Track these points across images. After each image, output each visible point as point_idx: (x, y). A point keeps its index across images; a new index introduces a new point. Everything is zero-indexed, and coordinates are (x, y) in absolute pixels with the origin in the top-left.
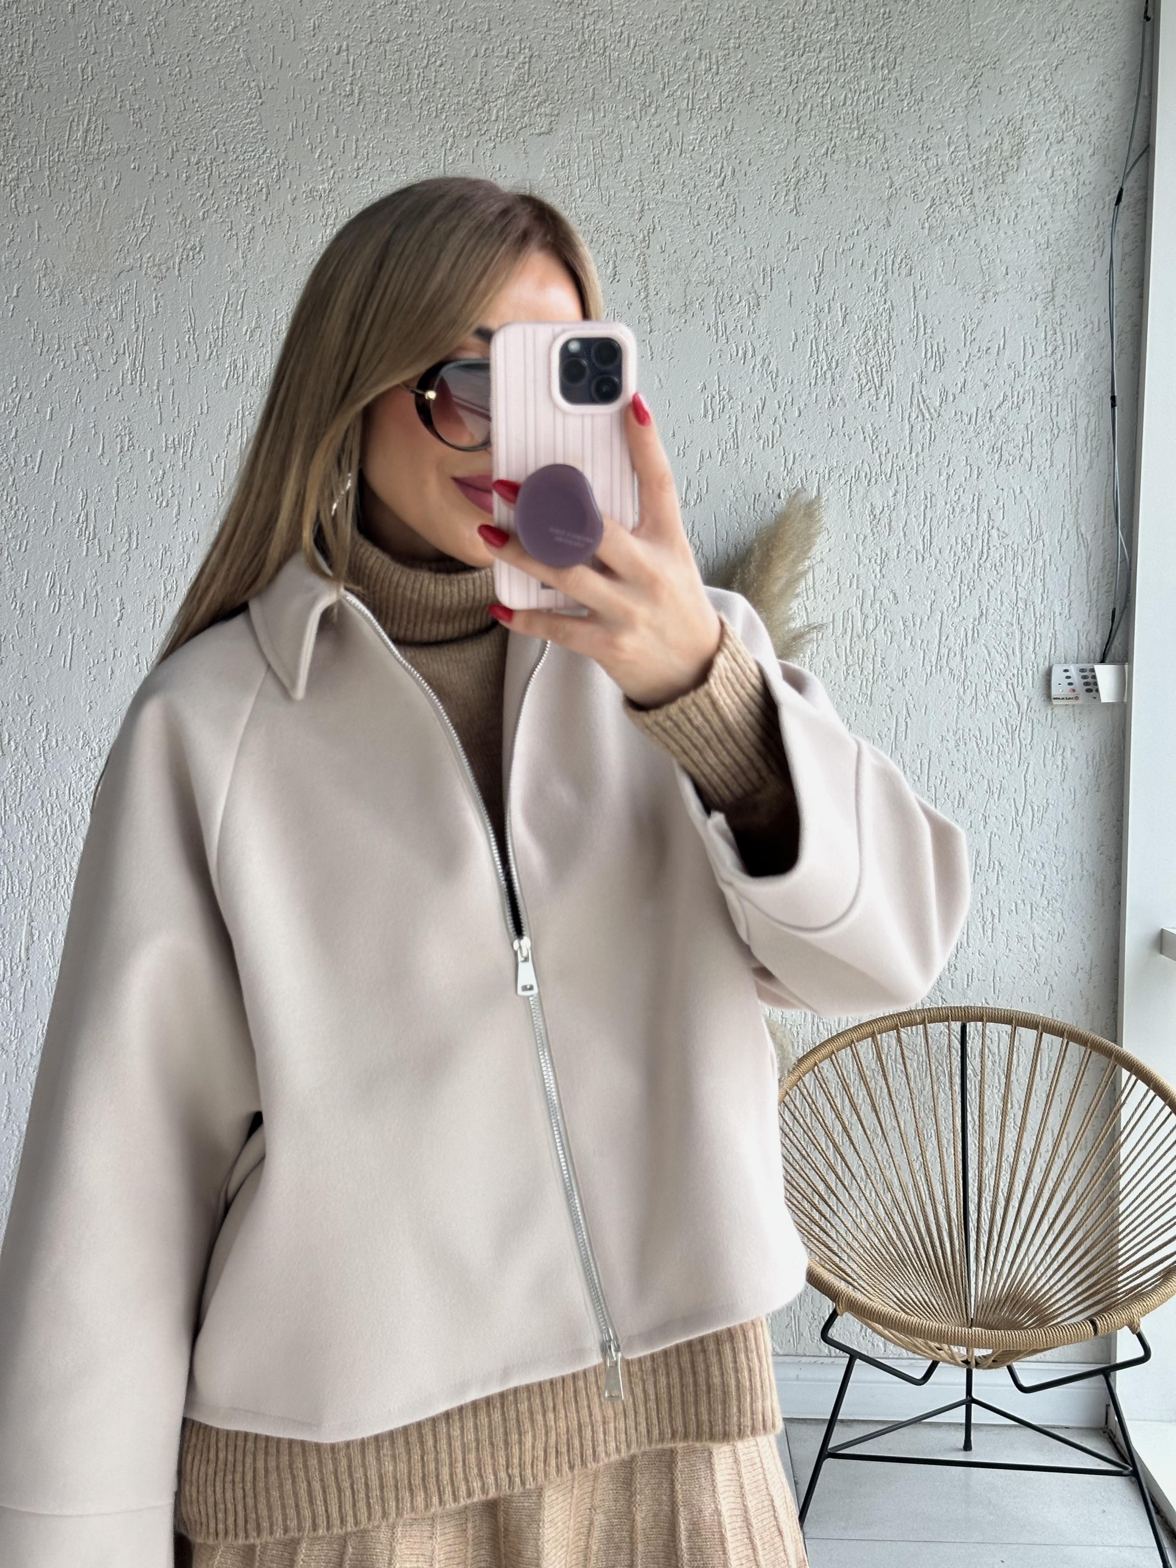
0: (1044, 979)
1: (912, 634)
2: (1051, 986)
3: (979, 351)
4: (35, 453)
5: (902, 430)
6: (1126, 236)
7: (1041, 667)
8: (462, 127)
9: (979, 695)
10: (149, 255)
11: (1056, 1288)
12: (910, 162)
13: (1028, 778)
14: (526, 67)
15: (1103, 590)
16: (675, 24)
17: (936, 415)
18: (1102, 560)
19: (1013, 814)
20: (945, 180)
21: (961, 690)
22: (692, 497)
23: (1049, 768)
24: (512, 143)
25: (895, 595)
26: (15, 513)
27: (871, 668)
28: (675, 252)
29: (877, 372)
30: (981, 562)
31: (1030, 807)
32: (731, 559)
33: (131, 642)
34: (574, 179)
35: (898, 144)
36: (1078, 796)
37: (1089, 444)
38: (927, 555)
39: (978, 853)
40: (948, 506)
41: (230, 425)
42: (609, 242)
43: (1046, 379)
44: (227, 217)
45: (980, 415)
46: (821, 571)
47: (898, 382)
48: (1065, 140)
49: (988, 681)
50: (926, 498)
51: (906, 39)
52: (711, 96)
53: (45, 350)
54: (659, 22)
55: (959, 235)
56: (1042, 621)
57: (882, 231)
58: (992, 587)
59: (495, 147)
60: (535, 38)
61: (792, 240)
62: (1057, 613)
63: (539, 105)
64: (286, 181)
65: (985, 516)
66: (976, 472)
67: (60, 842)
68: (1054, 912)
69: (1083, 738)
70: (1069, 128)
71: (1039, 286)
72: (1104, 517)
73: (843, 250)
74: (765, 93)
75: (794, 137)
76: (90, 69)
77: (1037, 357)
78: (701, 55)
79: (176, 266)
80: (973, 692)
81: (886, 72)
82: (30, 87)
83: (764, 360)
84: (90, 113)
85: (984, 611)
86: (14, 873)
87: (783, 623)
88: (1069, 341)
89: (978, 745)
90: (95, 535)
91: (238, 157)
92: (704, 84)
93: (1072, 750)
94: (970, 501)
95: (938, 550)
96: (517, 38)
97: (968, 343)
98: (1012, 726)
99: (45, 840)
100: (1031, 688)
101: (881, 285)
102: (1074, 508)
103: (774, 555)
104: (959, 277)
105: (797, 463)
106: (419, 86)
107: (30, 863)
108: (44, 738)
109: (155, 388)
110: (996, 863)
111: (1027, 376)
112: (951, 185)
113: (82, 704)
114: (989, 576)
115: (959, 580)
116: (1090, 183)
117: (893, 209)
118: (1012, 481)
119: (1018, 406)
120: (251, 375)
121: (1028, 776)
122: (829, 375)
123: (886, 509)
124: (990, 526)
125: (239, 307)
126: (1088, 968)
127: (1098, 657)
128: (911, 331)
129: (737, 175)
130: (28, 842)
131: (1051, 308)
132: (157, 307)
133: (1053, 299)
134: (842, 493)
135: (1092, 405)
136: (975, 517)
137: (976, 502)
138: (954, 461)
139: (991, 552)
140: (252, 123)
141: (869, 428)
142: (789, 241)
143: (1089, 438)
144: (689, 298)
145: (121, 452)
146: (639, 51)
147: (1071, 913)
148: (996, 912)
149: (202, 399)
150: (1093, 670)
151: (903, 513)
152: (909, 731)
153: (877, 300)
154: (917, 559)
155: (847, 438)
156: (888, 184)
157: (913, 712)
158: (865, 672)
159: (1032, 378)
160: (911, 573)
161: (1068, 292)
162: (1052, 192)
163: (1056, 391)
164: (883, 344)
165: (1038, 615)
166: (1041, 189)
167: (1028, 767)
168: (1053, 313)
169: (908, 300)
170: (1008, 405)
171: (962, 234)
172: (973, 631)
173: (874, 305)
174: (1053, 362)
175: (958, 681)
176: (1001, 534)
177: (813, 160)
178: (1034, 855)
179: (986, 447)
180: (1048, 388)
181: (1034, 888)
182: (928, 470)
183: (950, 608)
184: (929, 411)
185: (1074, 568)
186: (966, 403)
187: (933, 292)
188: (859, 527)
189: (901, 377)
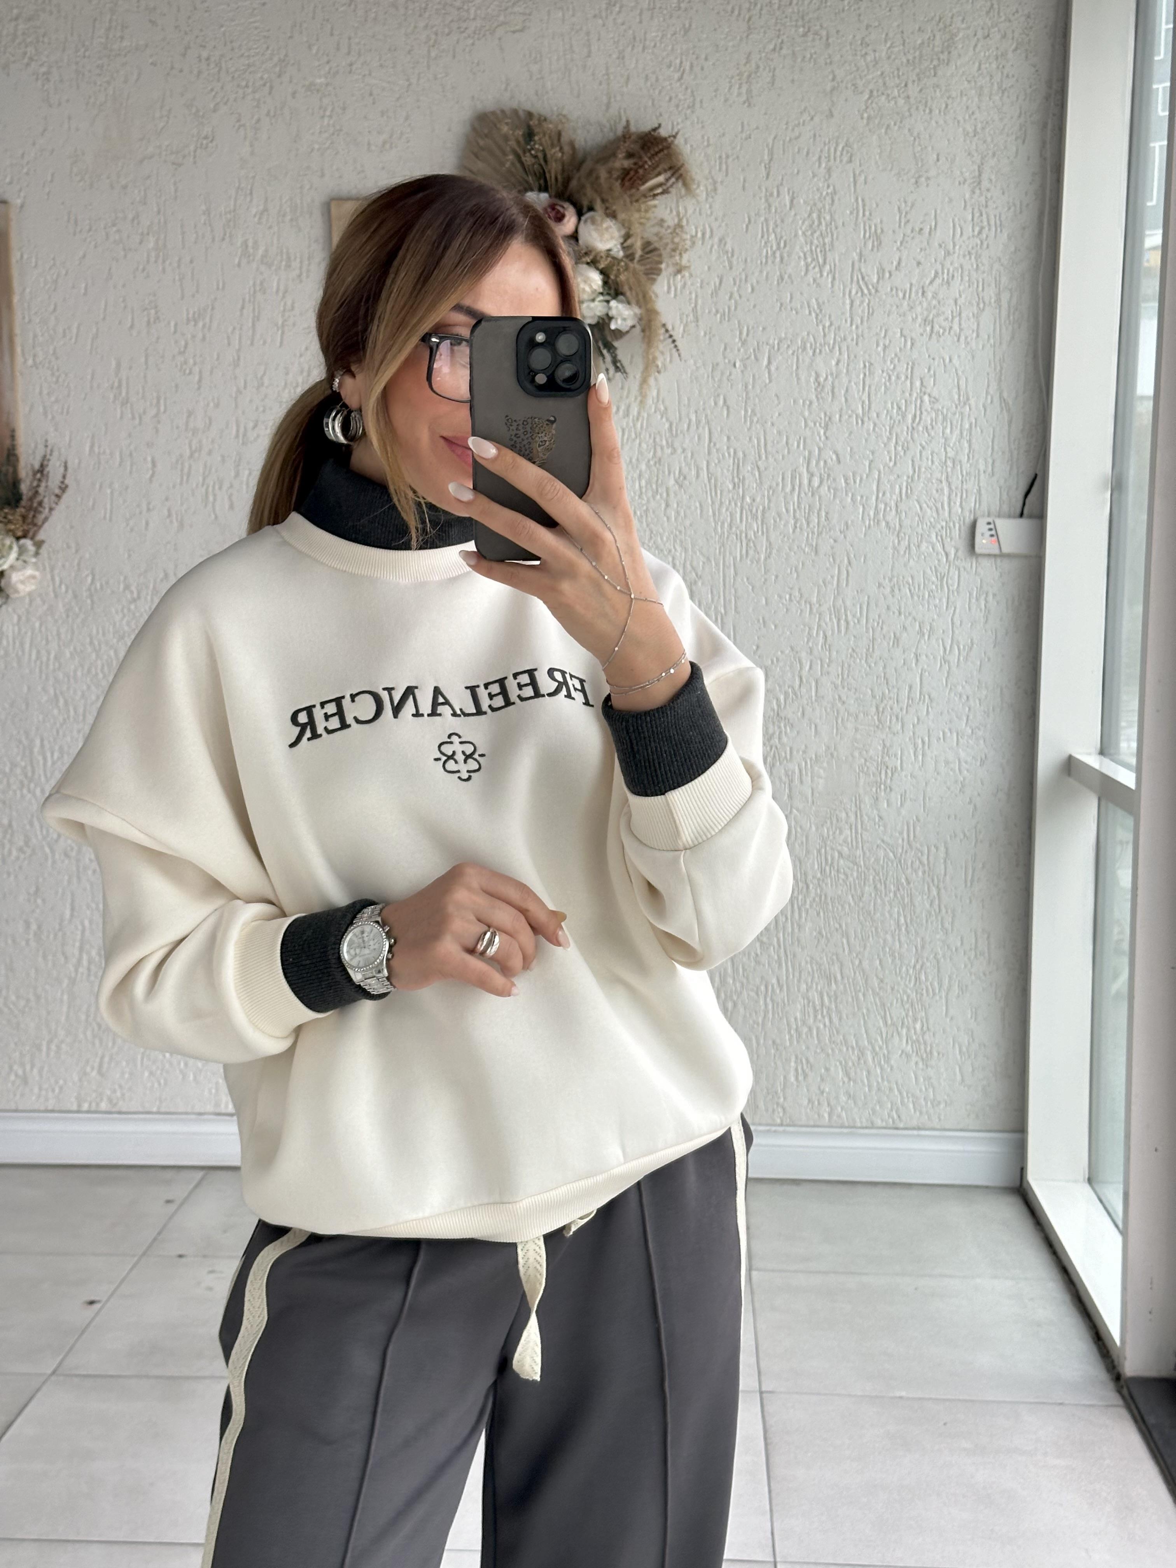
0: (968, 800)
1: (853, 491)
2: (975, 805)
3: (912, 231)
4: (72, 325)
5: (844, 303)
7: (967, 520)
8: (443, 26)
9: (912, 545)
10: (167, 143)
12: (850, 57)
13: (955, 620)
15: (1023, 449)
17: (873, 291)
18: (1021, 423)
19: (942, 652)
20: (882, 74)
21: (896, 541)
23: (973, 611)
24: (489, 40)
25: (837, 454)
26: (57, 379)
27: (816, 521)
29: (821, 251)
30: (914, 425)
31: (956, 647)
33: (162, 496)
34: (547, 75)
35: (840, 41)
36: (999, 636)
37: (1011, 318)
38: (866, 419)
39: (910, 687)
40: (885, 374)
41: (243, 300)
43: (973, 257)
44: (236, 109)
45: (914, 290)
46: (771, 433)
47: (840, 260)
48: (991, 36)
49: (920, 533)
50: (865, 366)
53: (78, 230)
55: (895, 124)
56: (968, 478)
57: (825, 121)
58: (923, 448)
59: (475, 46)
61: (745, 130)
62: (982, 472)
64: (287, 76)
65: (918, 384)
66: (909, 343)
68: (978, 739)
69: (1003, 584)
70: (994, 25)
71: (967, 171)
73: (790, 140)
75: (745, 35)
77: (965, 237)
79: (192, 154)
80: (907, 543)
83: (720, 240)
84: (111, 12)
85: (917, 470)
88: (994, 223)
89: (910, 591)
90: (128, 399)
91: (243, 54)
93: (994, 595)
94: (904, 370)
95: (875, 415)
97: (902, 224)
98: (940, 574)
100: (957, 539)
101: (825, 171)
102: (998, 376)
104: (894, 163)
105: (751, 335)
109: (176, 266)
110: (927, 697)
111: (956, 255)
112: (887, 79)
113: (122, 552)
114: (921, 438)
115: (894, 441)
116: (1013, 76)
117: (835, 100)
118: (942, 351)
119: (948, 283)
120: (260, 255)
122: (778, 255)
123: (829, 377)
124: (923, 392)
125: (248, 192)
126: (1006, 789)
127: (1019, 511)
128: (851, 213)
129: (695, 69)
132: (176, 192)
133: (979, 183)
134: (790, 363)
135: (1015, 282)
136: (909, 384)
137: (909, 370)
138: (890, 333)
139: (923, 416)
140: (255, 22)
141: (814, 304)
142: (742, 131)
145: (148, 324)
147: (992, 740)
149: (218, 275)
151: (845, 380)
152: (850, 579)
153: (821, 185)
154: (857, 423)
155: (794, 312)
156: (831, 77)
157: (853, 561)
158: (811, 526)
159: (961, 257)
160: (852, 436)
161: (993, 177)
162: (979, 84)
163: (982, 268)
164: (827, 226)
165: (964, 473)
166: (969, 82)
167: (955, 611)
168: (979, 197)
169: (849, 185)
170: (938, 281)
171: (898, 123)
172: (907, 488)
173: (818, 190)
174: (979, 242)
175: (893, 533)
176: (932, 399)
177: (763, 55)
178: (960, 688)
179: (919, 320)
180: (975, 266)
181: (959, 718)
182: (866, 341)
183: (886, 467)
184: (868, 288)
185: (997, 430)
186: (901, 281)
187: (871, 177)
188: (805, 393)
189: (843, 257)
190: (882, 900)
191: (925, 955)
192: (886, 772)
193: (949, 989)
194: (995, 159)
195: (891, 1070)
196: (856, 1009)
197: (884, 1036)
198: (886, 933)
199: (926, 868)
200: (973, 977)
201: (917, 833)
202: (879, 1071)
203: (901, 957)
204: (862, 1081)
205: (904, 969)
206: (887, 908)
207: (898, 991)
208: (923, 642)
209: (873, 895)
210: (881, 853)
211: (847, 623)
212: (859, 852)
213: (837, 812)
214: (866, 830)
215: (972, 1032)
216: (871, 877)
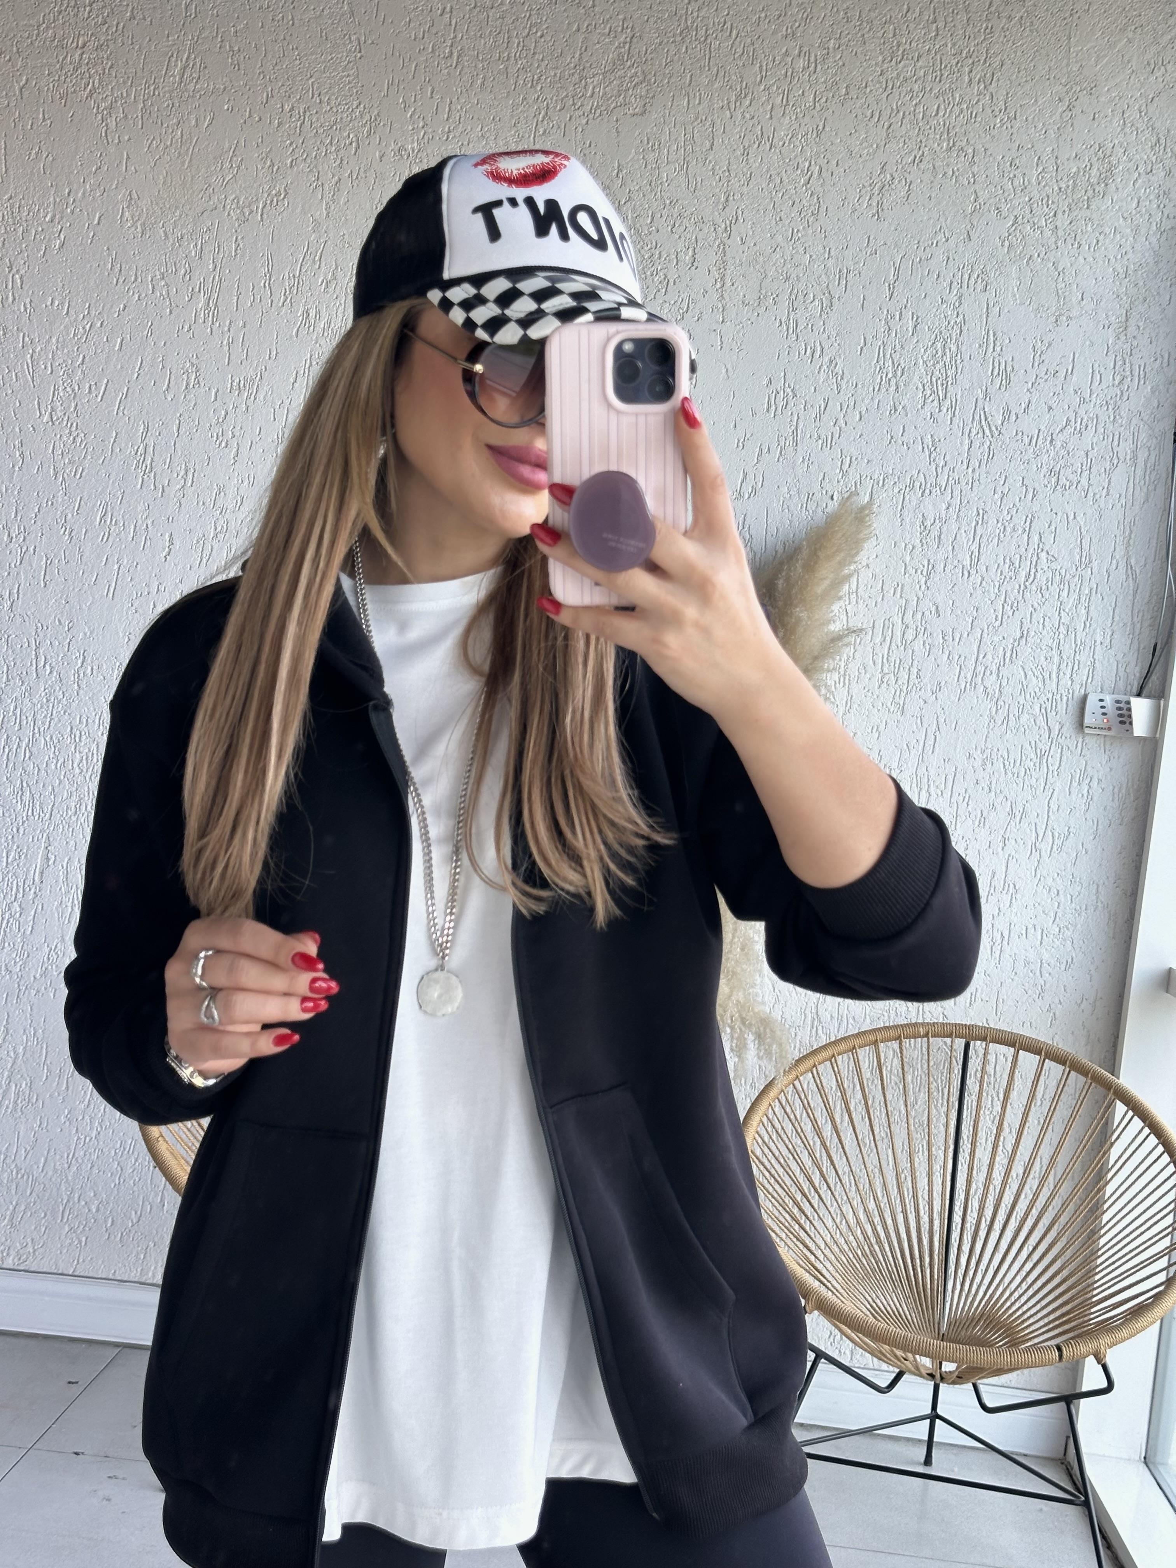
0: (1048, 1006)
1: (951, 649)
2: (1054, 1014)
3: (1046, 374)
4: (100, 381)
5: (962, 443)
7: (1077, 694)
8: (556, 101)
9: (1011, 716)
10: (234, 196)
11: (1028, 1314)
12: (997, 178)
13: (1052, 805)
14: (627, 47)
15: (1146, 624)
16: (778, 18)
17: (997, 433)
18: (1148, 594)
19: (1033, 839)
20: (1030, 200)
21: (994, 709)
22: (747, 489)
23: (1074, 796)
24: (606, 120)
25: (937, 607)
26: (74, 439)
27: (907, 678)
28: (755, 244)
29: (943, 385)
30: (1027, 583)
31: (1050, 834)
32: (779, 555)
33: (176, 578)
34: (662, 162)
35: (987, 160)
36: (1100, 827)
37: (1147, 477)
38: (973, 572)
39: (994, 874)
40: (1000, 525)
42: (690, 229)
43: (1110, 409)
44: (316, 167)
45: (1041, 437)
46: (865, 575)
47: (962, 397)
48: (1154, 172)
49: (1021, 703)
50: (979, 514)
51: (1005, 56)
52: (806, 94)
53: (121, 281)
54: (763, 15)
55: (1039, 255)
56: (1082, 648)
57: (961, 244)
58: (1035, 609)
59: (587, 123)
60: (639, 18)
61: (871, 245)
62: (1098, 642)
63: (635, 86)
64: (375, 138)
65: (1036, 539)
66: (1031, 494)
67: (85, 770)
68: (1065, 940)
69: (1111, 769)
70: (1159, 160)
71: (1113, 315)
72: (1156, 551)
73: (920, 260)
74: (860, 96)
75: (883, 143)
76: (194, 6)
77: (1104, 385)
78: (800, 52)
79: (259, 210)
80: (1005, 712)
81: (983, 86)
82: (133, 17)
83: (831, 361)
84: (189, 50)
85: (1025, 633)
86: (37, 796)
87: (823, 624)
88: (1137, 374)
89: (1004, 766)
90: (151, 467)
91: (331, 108)
92: (800, 81)
93: (1099, 781)
94: (1023, 522)
95: (984, 568)
96: (621, 17)
97: (1036, 364)
98: (1041, 750)
99: (70, 767)
100: (1064, 715)
101: (955, 298)
102: (1125, 542)
103: (821, 554)
104: (1034, 298)
105: (853, 466)
106: (518, 54)
107: (53, 790)
108: (80, 665)
109: (226, 329)
110: (1012, 886)
111: (1093, 402)
112: (1035, 205)
113: (121, 634)
114: (1033, 598)
115: (1003, 599)
117: (975, 224)
118: (1066, 506)
119: (1080, 433)
120: (322, 326)
121: (1052, 802)
122: (893, 382)
123: (937, 521)
124: (1040, 548)
125: (317, 258)
126: (1091, 1000)
127: (1135, 690)
128: (980, 345)
129: (824, 174)
130: (53, 767)
131: (1123, 338)
132: (236, 250)
133: (1126, 329)
134: (894, 501)
135: (1154, 440)
136: (1026, 538)
137: (1028, 523)
138: (1010, 481)
139: (1038, 575)
140: (348, 76)
141: (928, 440)
142: (868, 245)
143: (1148, 472)
144: (763, 292)
145: (186, 388)
146: (740, 42)
147: (1081, 942)
148: (1006, 934)
149: (272, 344)
150: (1128, 703)
151: (954, 527)
152: (937, 745)
153: (949, 313)
154: (963, 575)
155: (905, 447)
156: (973, 198)
157: (942, 725)
158: (900, 682)
159: (1097, 406)
160: (956, 587)
161: (1141, 324)
162: (1135, 223)
163: (1120, 421)
164: (951, 358)
165: (1079, 643)
166: (1125, 219)
167: (1052, 794)
168: (1124, 343)
169: (981, 316)
170: (1070, 430)
171: (1041, 256)
172: (1012, 651)
173: (946, 317)
174: (1119, 393)
175: (991, 700)
176: (1050, 558)
177: (900, 167)
178: (1050, 881)
179: (1045, 470)
180: (1112, 418)
181: (1046, 914)
182: (983, 486)
183: (991, 628)
184: (990, 428)
185: (1120, 599)
186: (1028, 424)
187: (1006, 311)
188: (908, 536)
189: (966, 392)
190: (937, 1110)
194: (1146, 305)
208: (1013, 824)
211: (930, 795)
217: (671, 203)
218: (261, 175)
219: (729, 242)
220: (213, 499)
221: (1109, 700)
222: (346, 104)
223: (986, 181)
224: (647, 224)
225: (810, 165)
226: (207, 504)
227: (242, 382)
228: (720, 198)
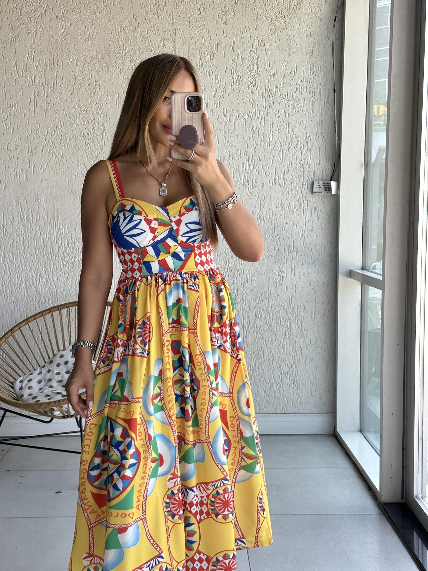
0: (312, 288)
1: (266, 171)
2: (315, 290)
3: (288, 73)
5: (263, 100)
6: (337, 32)
7: (310, 182)
9: (289, 192)
12: (264, 6)
15: (331, 155)
17: (274, 95)
19: (301, 232)
20: (275, 13)
21: (283, 190)
23: (313, 216)
27: (252, 183)
28: (185, 37)
29: (254, 80)
30: (289, 146)
31: (307, 230)
34: (149, 12)
36: (323, 226)
37: (325, 105)
38: (271, 144)
39: (290, 246)
40: (278, 127)
41: (30, 99)
42: (162, 34)
43: (310, 83)
44: (27, 26)
45: (289, 95)
46: (234, 150)
47: (261, 84)
49: (292, 187)
50: (271, 124)
55: (281, 32)
56: (310, 166)
57: (254, 30)
58: (293, 155)
62: (315, 164)
64: (47, 13)
65: (291, 130)
66: (287, 115)
68: (316, 265)
69: (324, 206)
71: (308, 50)
72: (331, 130)
73: (242, 37)
77: (307, 75)
79: (10, 43)
80: (287, 191)
83: (216, 76)
85: (291, 163)
88: (318, 70)
89: (289, 209)
91: (30, 5)
93: (321, 210)
95: (274, 142)
97: (284, 70)
98: (301, 202)
100: (307, 189)
101: (255, 49)
102: (320, 128)
104: (281, 47)
105: (228, 112)
109: (3, 86)
110: (296, 249)
111: (304, 81)
112: (278, 14)
114: (292, 151)
115: (282, 152)
116: (324, 14)
117: (258, 23)
118: (300, 118)
119: (301, 92)
120: (38, 82)
121: (306, 219)
122: (238, 81)
123: (257, 128)
124: (292, 133)
125: (32, 58)
127: (329, 178)
128: (265, 66)
129: (205, 10)
131: (312, 58)
132: (3, 58)
133: (312, 55)
134: (243, 123)
135: (326, 92)
136: (287, 131)
137: (287, 125)
138: (280, 111)
139: (293, 143)
141: (251, 100)
142: (223, 34)
143: (325, 103)
144: (190, 54)
147: (321, 265)
148: (296, 265)
149: (20, 90)
150: (328, 183)
151: (263, 129)
152: (265, 204)
153: (253, 55)
154: (267, 145)
155: (244, 103)
156: (256, 14)
157: (266, 198)
158: (250, 185)
159: (306, 82)
160: (265, 150)
161: (317, 52)
162: (311, 17)
163: (314, 87)
164: (256, 70)
165: (309, 164)
166: (308, 16)
167: (306, 216)
168: (312, 60)
169: (264, 55)
170: (298, 92)
172: (287, 170)
173: (252, 57)
174: (313, 77)
175: (282, 187)
176: (296, 136)
177: (231, 5)
178: (308, 246)
179: (291, 106)
180: (311, 86)
181: (309, 257)
182: (271, 115)
183: (279, 162)
184: (271, 94)
185: (321, 148)
186: (284, 91)
187: (272, 52)
188: (248, 134)
189: (262, 82)
190: (279, 326)
191: (296, 346)
192: (280, 278)
193: (306, 360)
194: (318, 45)
195: (284, 391)
196: (269, 368)
197: (281, 377)
198: (281, 339)
199: (297, 313)
200: (315, 355)
201: (293, 301)
202: (279, 391)
203: (287, 348)
204: (272, 396)
205: (288, 353)
206: (281, 329)
207: (286, 361)
208: (294, 228)
209: (276, 325)
210: (279, 309)
211: (264, 222)
212: (270, 309)
213: (262, 293)
214: (273, 300)
215: (315, 376)
216: (275, 318)
217: (153, 25)
218: (8, 31)
219: (175, 37)
220: (7, 147)
221: (321, 183)
222: (36, 3)
223: (260, 7)
224: (146, 34)
225: (200, 7)
226: (5, 148)
227: (11, 105)
228: (170, 22)
